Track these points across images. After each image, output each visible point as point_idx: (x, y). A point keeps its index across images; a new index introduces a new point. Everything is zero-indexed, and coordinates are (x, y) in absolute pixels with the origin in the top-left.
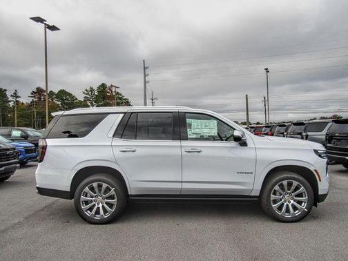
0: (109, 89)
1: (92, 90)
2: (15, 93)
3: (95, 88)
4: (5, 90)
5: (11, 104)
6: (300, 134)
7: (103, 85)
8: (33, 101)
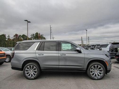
0: (39, 34)
1: (33, 35)
2: (9, 36)
3: (34, 34)
4: (5, 35)
5: (7, 39)
6: (99, 48)
7: (37, 33)
8: (14, 39)
